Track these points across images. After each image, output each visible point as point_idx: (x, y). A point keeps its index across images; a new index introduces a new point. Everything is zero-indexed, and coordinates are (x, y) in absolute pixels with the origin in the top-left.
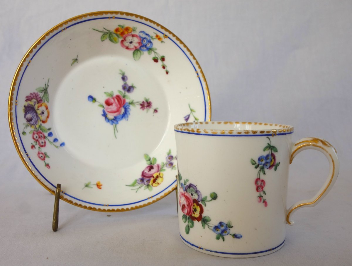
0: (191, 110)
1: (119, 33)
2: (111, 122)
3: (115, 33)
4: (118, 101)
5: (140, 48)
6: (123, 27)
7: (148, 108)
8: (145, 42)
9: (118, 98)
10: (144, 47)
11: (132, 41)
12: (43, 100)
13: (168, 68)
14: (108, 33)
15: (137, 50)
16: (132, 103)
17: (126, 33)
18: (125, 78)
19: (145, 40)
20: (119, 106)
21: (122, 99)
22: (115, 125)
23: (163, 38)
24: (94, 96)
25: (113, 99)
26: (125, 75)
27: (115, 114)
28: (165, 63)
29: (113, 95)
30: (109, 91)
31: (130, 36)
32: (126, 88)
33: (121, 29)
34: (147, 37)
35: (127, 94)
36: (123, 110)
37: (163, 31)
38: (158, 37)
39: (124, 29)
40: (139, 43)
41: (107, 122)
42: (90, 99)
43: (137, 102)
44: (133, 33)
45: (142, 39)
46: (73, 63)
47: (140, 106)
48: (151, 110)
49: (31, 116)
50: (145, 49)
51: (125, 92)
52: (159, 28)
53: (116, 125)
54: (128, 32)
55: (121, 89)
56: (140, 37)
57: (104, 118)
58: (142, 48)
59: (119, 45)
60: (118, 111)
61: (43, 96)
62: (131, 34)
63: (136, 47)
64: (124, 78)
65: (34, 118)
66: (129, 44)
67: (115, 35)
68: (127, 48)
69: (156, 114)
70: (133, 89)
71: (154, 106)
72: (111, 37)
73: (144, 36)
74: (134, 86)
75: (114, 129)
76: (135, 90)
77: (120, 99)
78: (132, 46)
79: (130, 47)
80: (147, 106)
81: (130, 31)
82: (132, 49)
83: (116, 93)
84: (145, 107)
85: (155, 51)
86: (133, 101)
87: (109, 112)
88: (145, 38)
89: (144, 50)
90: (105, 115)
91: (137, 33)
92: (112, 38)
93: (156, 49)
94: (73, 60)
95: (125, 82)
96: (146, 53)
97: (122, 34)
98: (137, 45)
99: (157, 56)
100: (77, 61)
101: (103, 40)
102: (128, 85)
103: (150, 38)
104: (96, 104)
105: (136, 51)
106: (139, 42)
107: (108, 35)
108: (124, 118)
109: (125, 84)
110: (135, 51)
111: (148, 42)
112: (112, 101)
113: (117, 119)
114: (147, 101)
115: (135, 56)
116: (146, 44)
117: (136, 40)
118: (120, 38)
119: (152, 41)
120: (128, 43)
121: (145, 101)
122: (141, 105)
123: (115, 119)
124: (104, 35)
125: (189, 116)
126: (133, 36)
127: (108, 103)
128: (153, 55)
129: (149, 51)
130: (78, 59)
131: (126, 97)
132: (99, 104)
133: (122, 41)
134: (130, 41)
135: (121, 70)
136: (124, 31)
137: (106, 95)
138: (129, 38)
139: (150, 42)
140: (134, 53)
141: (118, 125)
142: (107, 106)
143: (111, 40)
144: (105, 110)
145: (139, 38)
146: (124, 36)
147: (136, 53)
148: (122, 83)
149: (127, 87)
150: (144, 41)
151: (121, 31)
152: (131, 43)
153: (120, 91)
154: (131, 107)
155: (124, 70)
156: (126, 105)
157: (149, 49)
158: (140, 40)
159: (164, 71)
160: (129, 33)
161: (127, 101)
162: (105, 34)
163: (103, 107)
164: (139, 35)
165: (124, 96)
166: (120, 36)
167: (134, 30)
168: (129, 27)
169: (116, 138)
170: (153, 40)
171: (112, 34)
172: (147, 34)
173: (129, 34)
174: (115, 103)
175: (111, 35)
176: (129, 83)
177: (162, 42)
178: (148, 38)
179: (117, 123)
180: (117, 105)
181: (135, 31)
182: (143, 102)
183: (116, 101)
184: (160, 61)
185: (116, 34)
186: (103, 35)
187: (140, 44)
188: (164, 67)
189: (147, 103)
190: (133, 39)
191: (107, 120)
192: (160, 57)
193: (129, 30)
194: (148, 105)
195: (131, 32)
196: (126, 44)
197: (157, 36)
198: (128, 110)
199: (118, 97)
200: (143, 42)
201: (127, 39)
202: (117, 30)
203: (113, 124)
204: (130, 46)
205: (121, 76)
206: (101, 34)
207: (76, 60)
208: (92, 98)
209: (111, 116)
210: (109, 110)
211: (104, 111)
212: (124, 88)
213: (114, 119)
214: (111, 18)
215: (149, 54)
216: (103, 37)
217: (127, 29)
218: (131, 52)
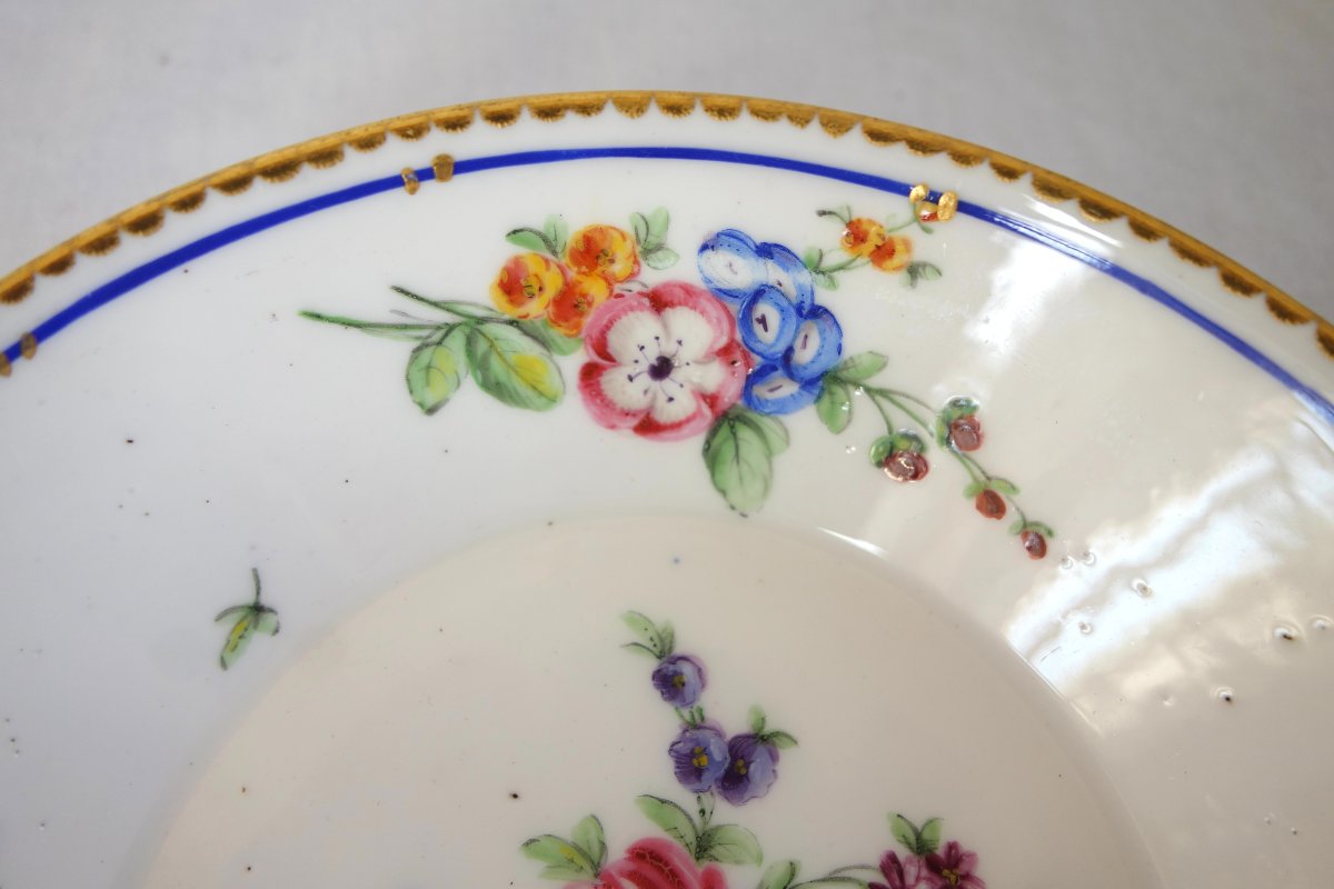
1: (536, 308)
3: (512, 312)
5: (747, 393)
6: (548, 241)
8: (772, 331)
9: (653, 875)
10: (778, 377)
11: (668, 348)
13: (1029, 502)
14: (450, 328)
15: (726, 422)
17: (596, 289)
18: (687, 670)
19: (764, 308)
21: (693, 871)
23: (914, 233)
25: (610, 886)
26: (679, 650)
29: (603, 846)
31: (632, 309)
32: (704, 760)
33: (547, 261)
34: (770, 272)
35: (724, 813)
37: (893, 161)
38: (873, 241)
39: (565, 260)
40: (726, 353)
43: (834, 877)
44: (653, 276)
45: (735, 308)
46: (233, 645)
50: (789, 388)
51: (706, 798)
52: (854, 151)
54: (609, 281)
55: (663, 778)
56: (722, 294)
58: (760, 391)
59: (573, 404)
62: (635, 287)
63: (711, 400)
64: (673, 679)
66: (656, 385)
67: (512, 334)
68: (648, 426)
70: (774, 758)
72: (485, 358)
73: (743, 272)
74: (769, 728)
77: (675, 876)
78: (676, 398)
79: (666, 413)
81: (619, 268)
82: (688, 420)
85: (876, 381)
86: (793, 869)
88: (759, 294)
89: (782, 407)
91: (680, 266)
92: (497, 366)
93: (881, 363)
94: (220, 617)
95: (686, 713)
96: (804, 423)
97: (568, 305)
98: (714, 376)
99: (903, 424)
100: (269, 620)
101: (430, 401)
102: (719, 734)
103: (805, 277)
105: (724, 431)
106: (723, 341)
107: (457, 341)
109: (696, 725)
110: (714, 432)
111: (794, 318)
114: (921, 846)
115: (729, 473)
116: (781, 347)
117: (693, 333)
118: (563, 353)
119: (824, 297)
120: (645, 380)
121: (903, 853)
124: (426, 355)
126: (659, 301)
128: (866, 423)
129: (826, 399)
130: (265, 601)
131: (717, 851)
133: (590, 374)
134: (651, 357)
135: (636, 619)
136: (573, 273)
137: (539, 866)
138: (639, 335)
139: (816, 313)
140: (711, 456)
143: (495, 388)
145: (713, 310)
146: (588, 320)
147: (728, 451)
149: (718, 752)
150: (763, 321)
151: (553, 284)
152: (662, 369)
153: (659, 805)
155: (660, 616)
157: (823, 383)
158: (726, 325)
159: (1000, 536)
160: (618, 288)
162: (429, 342)
164: (708, 281)
165: (704, 844)
166: (556, 333)
167: (649, 246)
168: (601, 230)
170: (833, 284)
171: (490, 329)
172: (766, 251)
173: (620, 296)
175: (482, 346)
176: (728, 710)
177: (914, 271)
178: (790, 281)
181: (659, 247)
182: (891, 865)
184: (939, 457)
185: (511, 323)
186: (417, 350)
187: (738, 355)
188: (991, 503)
189: (924, 872)
190: (665, 326)
192: (934, 424)
193: (612, 261)
194: (940, 884)
195: (632, 276)
196: (629, 388)
197: (857, 234)
199: (649, 862)
200: (758, 328)
201: (615, 341)
202: (513, 285)
204: (661, 401)
205: (650, 664)
206: (400, 348)
207: (257, 610)
212: (689, 764)
214: (425, 175)
215: (835, 423)
216: (420, 372)
217: (591, 251)
218: (686, 452)
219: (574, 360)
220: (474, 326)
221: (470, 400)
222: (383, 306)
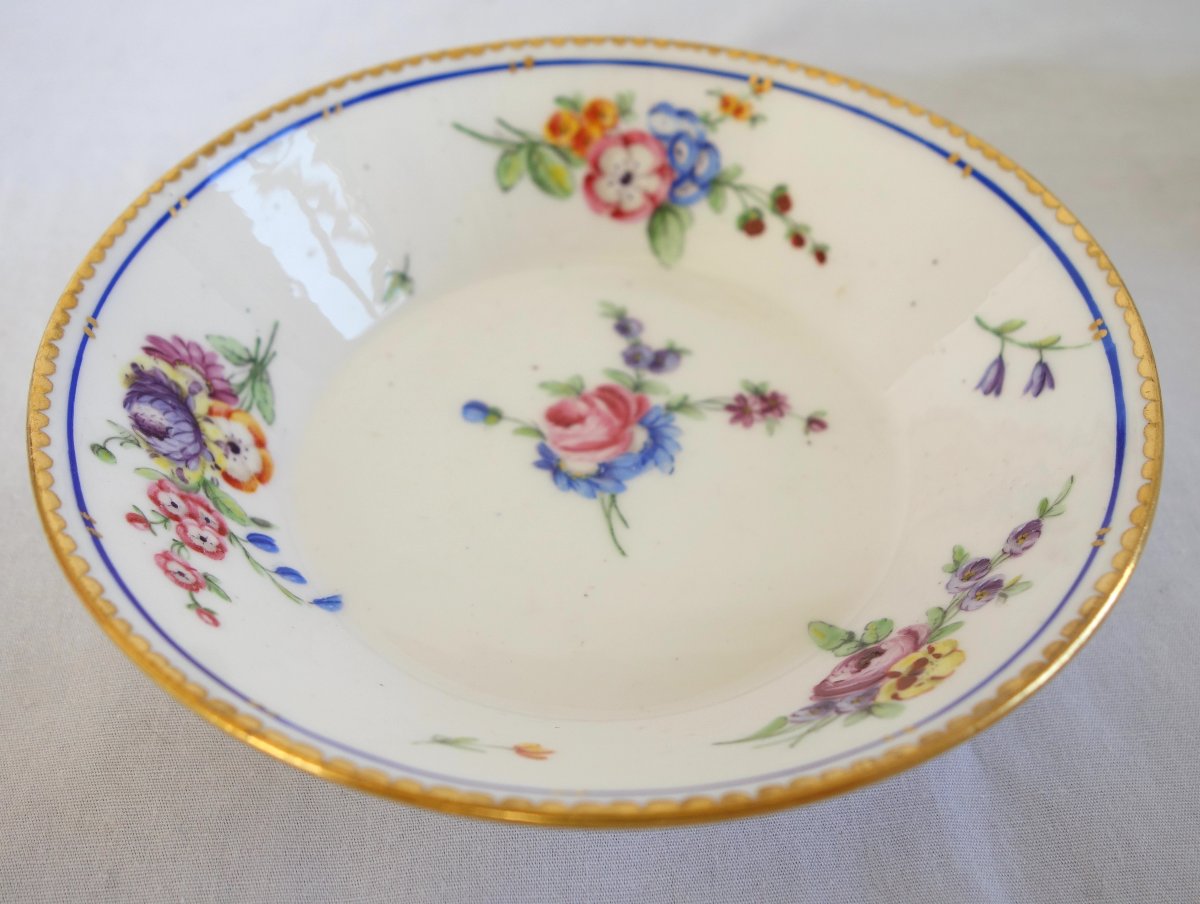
0: (1000, 333)
2: (584, 486)
3: (552, 141)
4: (612, 405)
5: (672, 195)
6: (575, 105)
7: (770, 416)
8: (684, 155)
9: (609, 396)
10: (688, 183)
11: (630, 167)
12: (241, 396)
13: (816, 237)
14: (519, 147)
15: (661, 210)
16: (683, 406)
17: (595, 133)
18: (633, 325)
19: (681, 145)
20: (617, 422)
21: (631, 397)
22: (607, 497)
23: (752, 100)
24: (491, 401)
25: (586, 399)
26: (629, 316)
27: (603, 455)
28: (798, 214)
29: (582, 386)
30: (562, 374)
31: (614, 144)
32: (640, 358)
33: (572, 116)
34: (685, 125)
35: (649, 377)
36: (640, 437)
37: (742, 65)
38: (733, 107)
39: (581, 115)
40: (661, 171)
41: (563, 489)
42: (474, 413)
43: (710, 401)
44: (626, 126)
45: (666, 144)
46: (390, 292)
47: (728, 415)
48: (791, 427)
49: (166, 424)
50: (693, 190)
51: (641, 372)
52: (723, 61)
53: (613, 497)
54: (603, 128)
55: (619, 364)
56: (659, 138)
57: (545, 476)
58: (679, 191)
59: (578, 201)
60: (614, 439)
61: (243, 386)
62: (615, 132)
63: (651, 198)
64: (624, 327)
65: (178, 437)
66: (622, 188)
67: (551, 153)
68: (618, 213)
69: (817, 437)
70: (678, 358)
71: (801, 404)
72: (537, 164)
73: (668, 125)
74: (677, 347)
75: (608, 516)
76: (686, 361)
77: (622, 398)
78: (634, 198)
79: (628, 205)
80: (764, 411)
81: (608, 121)
82: (639, 210)
83: (594, 380)
84: (756, 416)
85: (740, 181)
86: (686, 397)
87: (567, 449)
88: (678, 137)
89: (690, 201)
90: (549, 462)
91: (639, 121)
92: (542, 171)
93: (739, 170)
95: (631, 340)
96: (701, 209)
97: (581, 140)
98: (654, 184)
99: (752, 203)
100: (408, 285)
101: (507, 182)
102: (649, 348)
103: (701, 127)
104: (503, 429)
105: (659, 217)
106: (659, 163)
107: (522, 156)
108: (650, 463)
109: (636, 344)
110: (653, 216)
111: (695, 151)
112: (581, 408)
113: (617, 473)
114: (758, 392)
115: (661, 242)
116: (689, 165)
117: (644, 159)
118: (576, 167)
119: (712, 137)
120: (618, 187)
121: (746, 394)
122: (730, 408)
123: (605, 471)
124: (507, 159)
125: (1000, 365)
126: (627, 141)
127: (559, 418)
128: (734, 205)
129: (712, 195)
130: (409, 274)
131: (645, 389)
132: (517, 426)
133: (590, 181)
134: (620, 173)
135: (605, 304)
136: (585, 124)
137: (546, 392)
138: (616, 160)
139: (704, 146)
140: (652, 232)
141: (622, 499)
142: (559, 430)
143: (541, 183)
144: (549, 444)
145: (654, 146)
146: (591, 150)
147: (660, 228)
148: (618, 344)
149: (648, 355)
150: (680, 152)
151: (574, 127)
152: (627, 179)
153: (614, 373)
154: (681, 420)
155: (619, 302)
156: (652, 417)
157: (712, 185)
158: (661, 155)
159: (805, 256)
160: (606, 133)
161: (656, 400)
162: (510, 151)
163: (539, 433)
164: (652, 130)
165: (638, 387)
166: (574, 156)
167: (624, 110)
168: (601, 101)
169: (623, 553)
170: (715, 130)
171: (540, 149)
172: (683, 114)
173: (607, 137)
174: (599, 413)
175: (535, 157)
176: (654, 339)
177: (754, 120)
178: (693, 130)
179: (620, 486)
180: (606, 422)
181: (629, 112)
182: (741, 398)
183: (601, 405)
184: (771, 220)
185: (551, 147)
186: (503, 156)
187: (667, 172)
188: (798, 240)
189: (758, 401)
190: (630, 156)
191: (564, 481)
192: (768, 200)
193: (605, 117)
194: (765, 405)
195: (614, 126)
196: (609, 190)
197: (725, 103)
198: (667, 431)
199: (608, 394)
200: (677, 157)
201: (604, 163)
202: (555, 127)
203: (598, 493)
204: (626, 197)
205: (610, 323)
206: (495, 152)
207: (404, 277)
208: (481, 411)
209: (581, 465)
210: (571, 442)
211: (543, 450)
212: (632, 358)
213: (599, 475)
214: (520, 65)
215: (717, 208)
216: (503, 168)
217: (595, 112)
218: (637, 230)
219: (580, 172)
220: (532, 147)
221: (526, 187)
222: (488, 128)
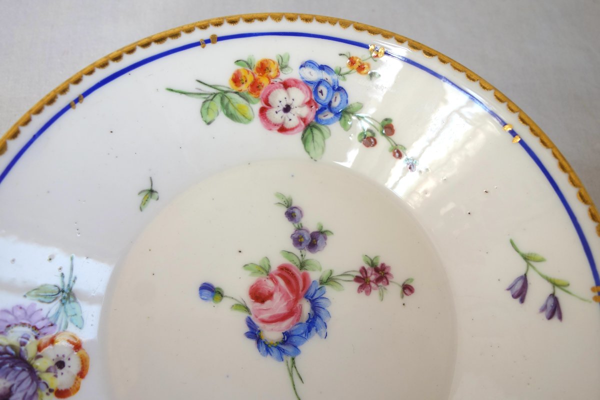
0: (526, 258)
1: (245, 88)
2: (275, 352)
3: (236, 89)
4: (288, 282)
5: (316, 117)
6: (248, 64)
7: (380, 284)
8: (324, 96)
9: (286, 274)
10: (327, 112)
11: (289, 102)
12: (58, 323)
13: (410, 153)
14: (215, 95)
15: (309, 127)
16: (329, 280)
17: (264, 81)
18: (297, 212)
19: (322, 88)
20: (292, 297)
21: (299, 274)
22: (289, 359)
23: (371, 61)
24: (216, 284)
25: (272, 278)
26: (294, 205)
27: (285, 325)
28: (396, 137)
29: (270, 266)
30: (256, 258)
31: (277, 88)
32: (302, 240)
33: (248, 71)
34: (323, 75)
35: (309, 255)
36: (306, 307)
37: (363, 37)
38: (357, 64)
39: (254, 71)
40: (309, 103)
41: (263, 355)
42: (206, 292)
43: (344, 274)
44: (284, 77)
45: (312, 87)
46: (144, 203)
47: (357, 285)
48: (393, 290)
49: (8, 385)
50: (330, 116)
51: (303, 251)
52: (350, 34)
53: (293, 359)
54: (269, 78)
55: (289, 246)
56: (308, 83)
57: (252, 343)
58: (321, 116)
59: (257, 123)
60: (292, 312)
61: (58, 313)
62: (278, 80)
63: (304, 120)
64: (292, 214)
65: (19, 389)
66: (285, 115)
67: (236, 97)
68: (283, 129)
69: (409, 299)
70: (325, 238)
71: (398, 276)
72: (227, 105)
73: (314, 75)
74: (324, 229)
75: (291, 375)
76: (330, 239)
77: (293, 275)
78: (292, 120)
79: (289, 125)
80: (378, 280)
81: (272, 74)
82: (296, 127)
83: (276, 261)
84: (373, 285)
85: (360, 113)
86: (331, 272)
87: (263, 321)
88: (320, 82)
89: (328, 122)
90: (254, 333)
91: (293, 73)
92: (231, 108)
93: (361, 106)
94: (140, 193)
95: (296, 225)
96: (336, 127)
97: (255, 87)
98: (305, 112)
99: (368, 126)
100: (155, 195)
101: (209, 120)
102: (307, 231)
103: (335, 77)
104: (226, 303)
105: (309, 131)
106: (308, 99)
107: (218, 99)
108: (313, 329)
109: (299, 228)
110: (305, 131)
111: (332, 91)
112: (270, 285)
113: (295, 339)
114: (373, 265)
115: (310, 145)
116: (327, 101)
117: (298, 96)
118: (254, 103)
119: (342, 84)
120: (281, 113)
121: (367, 267)
122: (357, 279)
123: (288, 338)
124: (207, 104)
125: (524, 279)
126: (286, 85)
127: (259, 295)
128: (357, 128)
129: (343, 119)
130: (154, 188)
131: (307, 267)
132: (233, 302)
133: (263, 111)
134: (283, 105)
135: (279, 195)
136: (257, 76)
137: (249, 272)
138: (279, 97)
139: (337, 89)
140: (304, 140)
141: (298, 360)
142: (258, 305)
143: (231, 116)
144: (252, 317)
145: (305, 88)
146: (262, 92)
147: (310, 138)
148: (289, 228)
149: (307, 237)
150: (321, 92)
151: (250, 79)
152: (287, 109)
153: (287, 254)
154: (330, 292)
155: (287, 193)
156: (312, 291)
157: (343, 114)
158: (309, 94)
159: (401, 164)
160: (272, 81)
161: (314, 276)
162: (208, 99)
163: (247, 309)
164: (303, 78)
165: (302, 265)
166: (251, 97)
167: (283, 66)
168: (266, 60)
170: (344, 79)
171: (229, 95)
172: (322, 68)
173: (273, 83)
174: (280, 290)
175: (226, 101)
176: (310, 224)
177: (371, 75)
178: (330, 78)
179: (297, 351)
180: (287, 297)
181: (286, 66)
182: (363, 270)
183: (281, 282)
184: (382, 141)
185: (236, 93)
186: (205, 102)
187: (313, 104)
188: (397, 154)
189: (374, 272)
190: (288, 94)
191: (263, 348)
192: (379, 126)
193: (270, 71)
194: (378, 275)
195: (277, 76)
196: (276, 116)
197: (352, 62)
198: (322, 302)
199: (285, 271)
200: (320, 94)
201: (271, 100)
202: (237, 80)
203: (284, 357)
204: (287, 120)
205: (285, 210)
206: (199, 102)
207: (152, 191)
208: (210, 291)
209: (273, 334)
210: (266, 316)
211: (250, 323)
212: (298, 241)
213: (284, 342)
214: (208, 41)
215: (346, 127)
216: (205, 110)
217: (263, 68)
218: (295, 138)
219: (257, 106)
220: (224, 94)
221: (222, 120)
222: (193, 87)
